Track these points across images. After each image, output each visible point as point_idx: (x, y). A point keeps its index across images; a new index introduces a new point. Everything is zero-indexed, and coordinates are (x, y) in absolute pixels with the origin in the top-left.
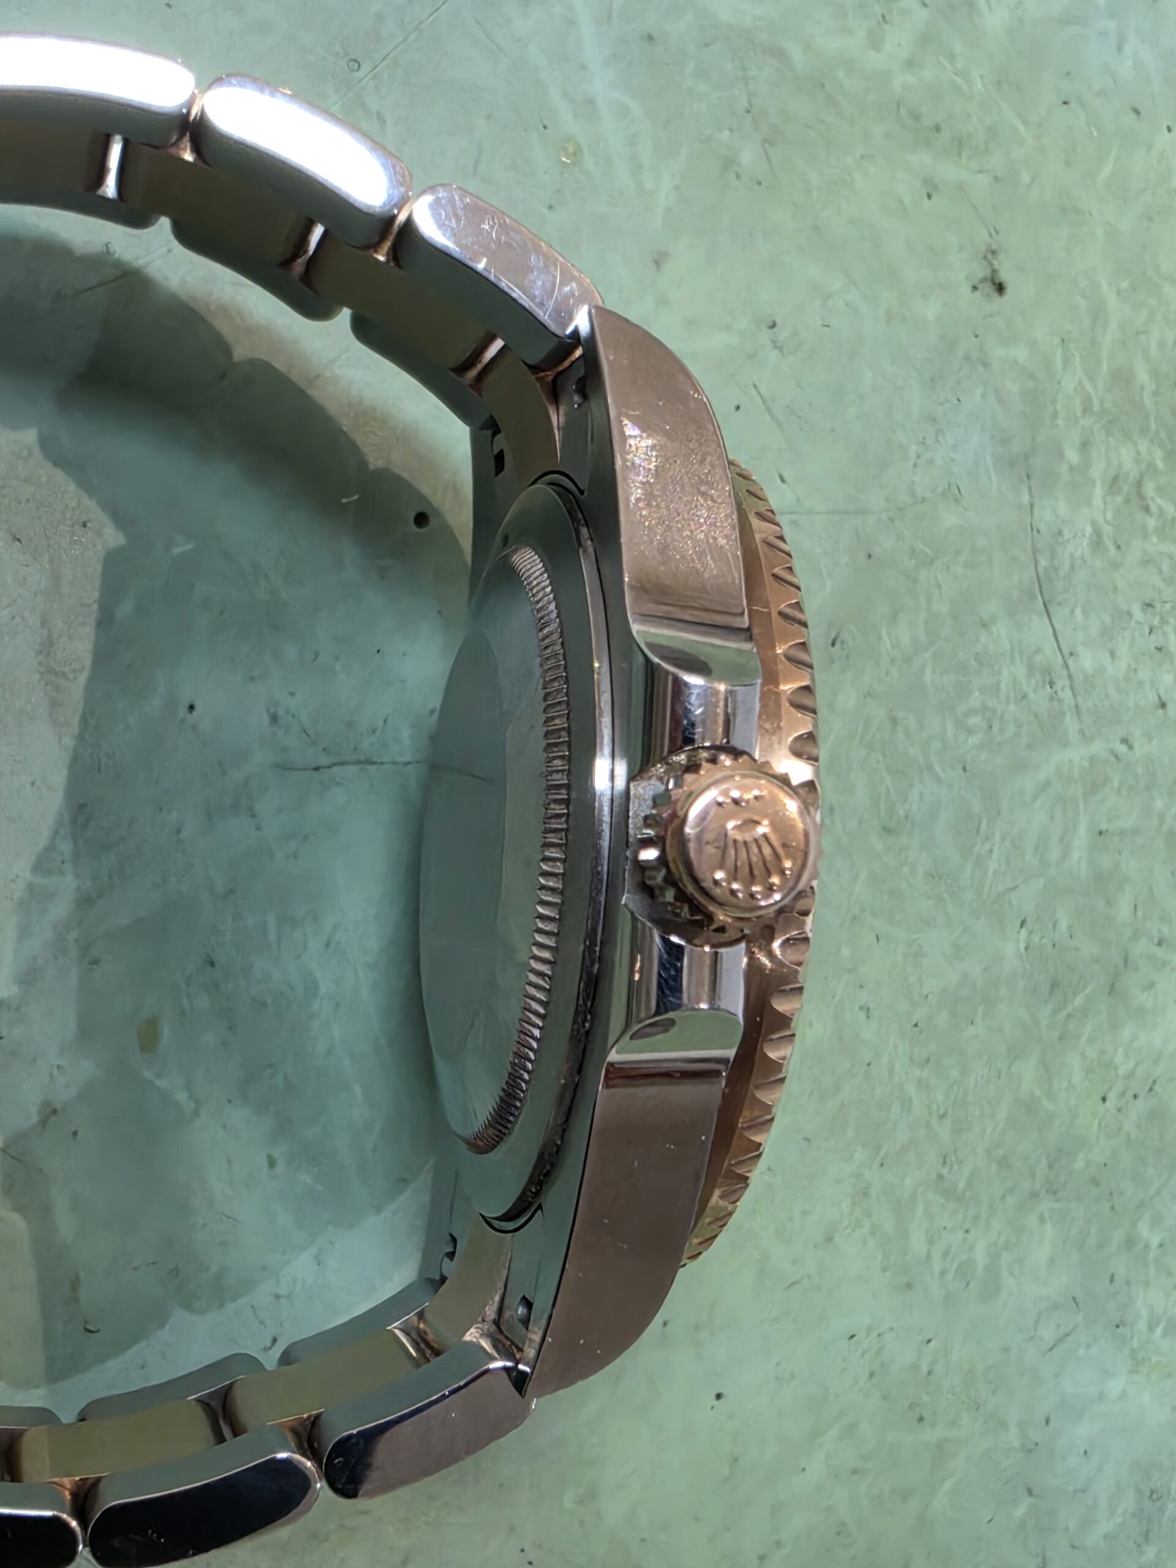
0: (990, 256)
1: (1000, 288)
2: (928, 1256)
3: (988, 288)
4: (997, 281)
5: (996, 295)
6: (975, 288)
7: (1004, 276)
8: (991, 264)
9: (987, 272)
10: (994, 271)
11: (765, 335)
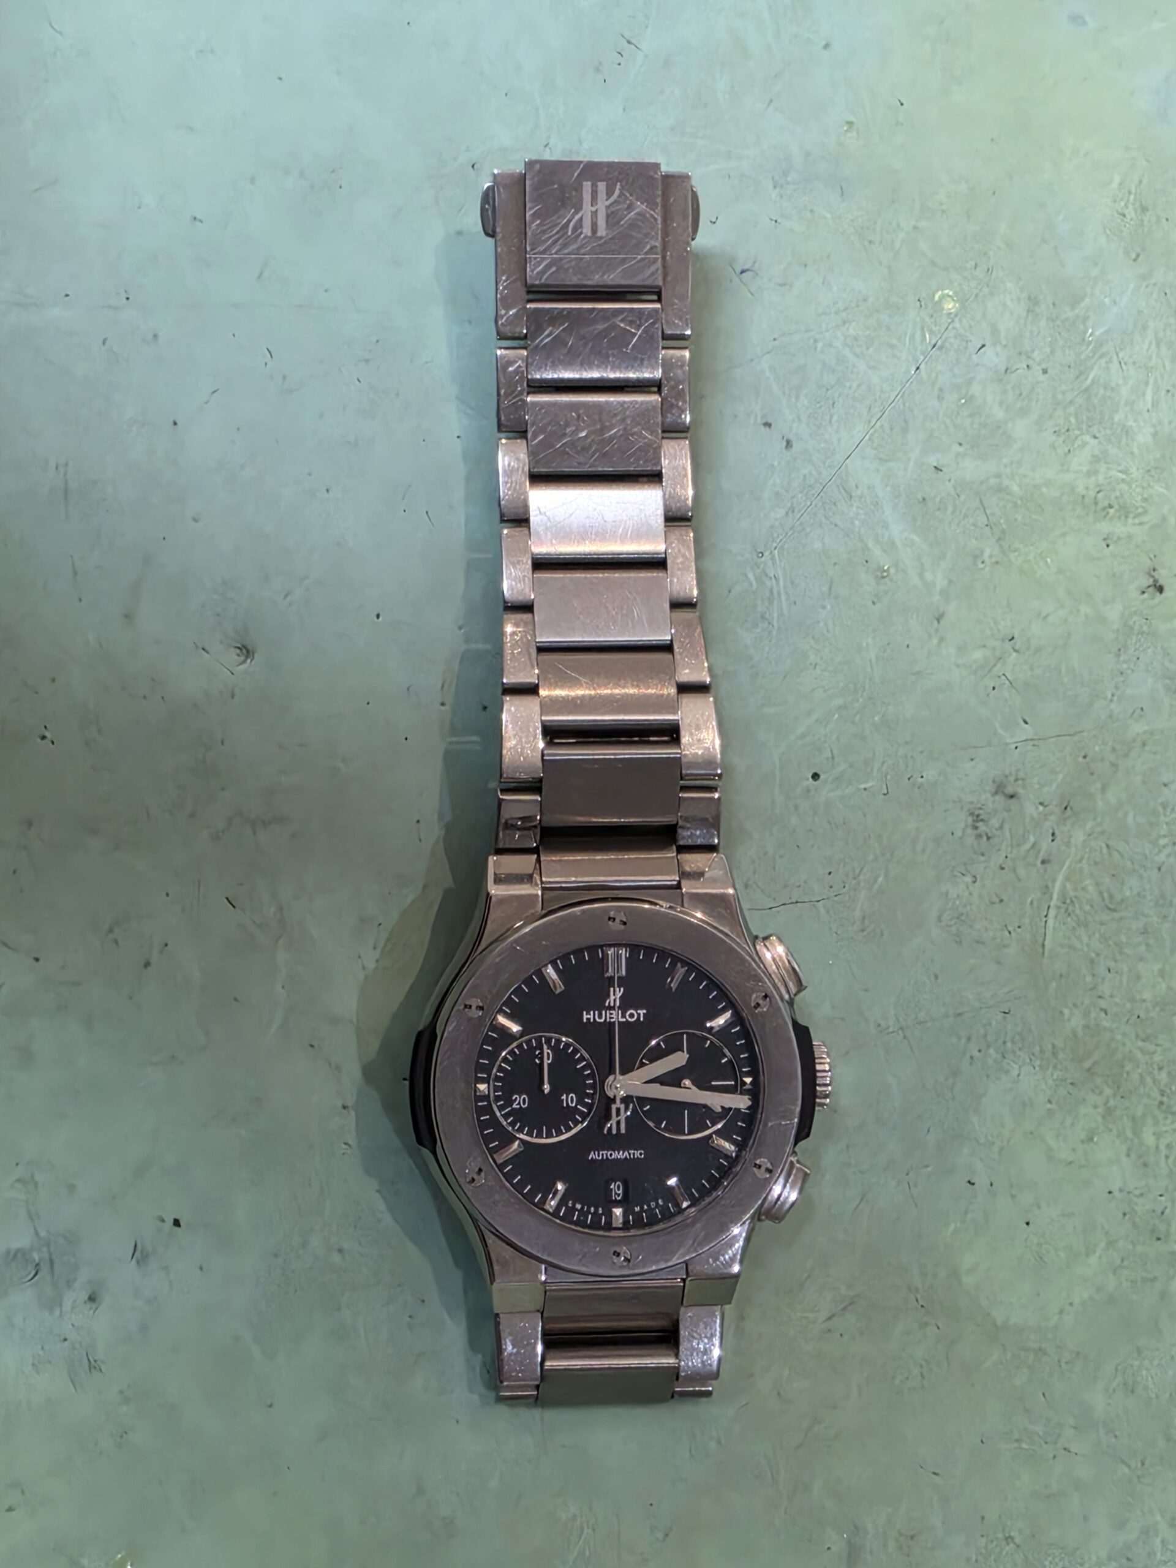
0: (1152, 573)
1: (1161, 589)
2: (1157, 1148)
3: (1151, 590)
4: (1158, 585)
5: (1158, 594)
6: (1143, 592)
7: (1161, 582)
8: (1153, 577)
10: (1156, 581)
11: (1008, 645)
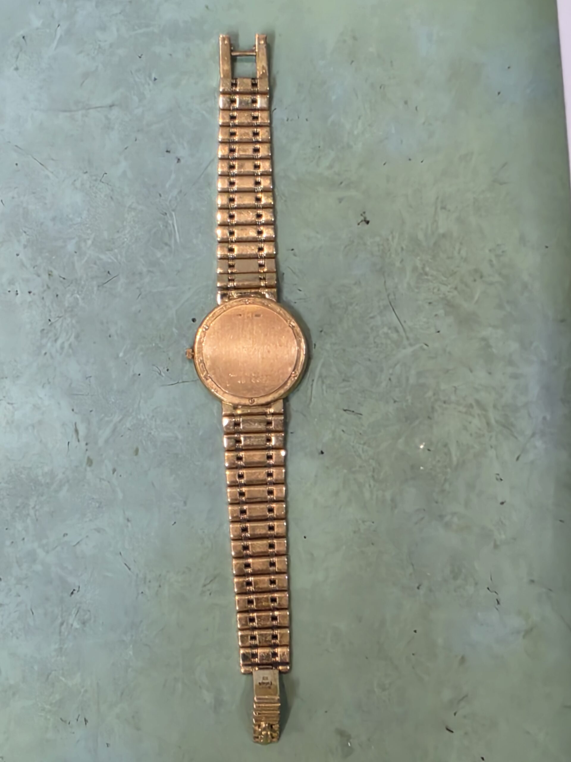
9: (362, 218)
